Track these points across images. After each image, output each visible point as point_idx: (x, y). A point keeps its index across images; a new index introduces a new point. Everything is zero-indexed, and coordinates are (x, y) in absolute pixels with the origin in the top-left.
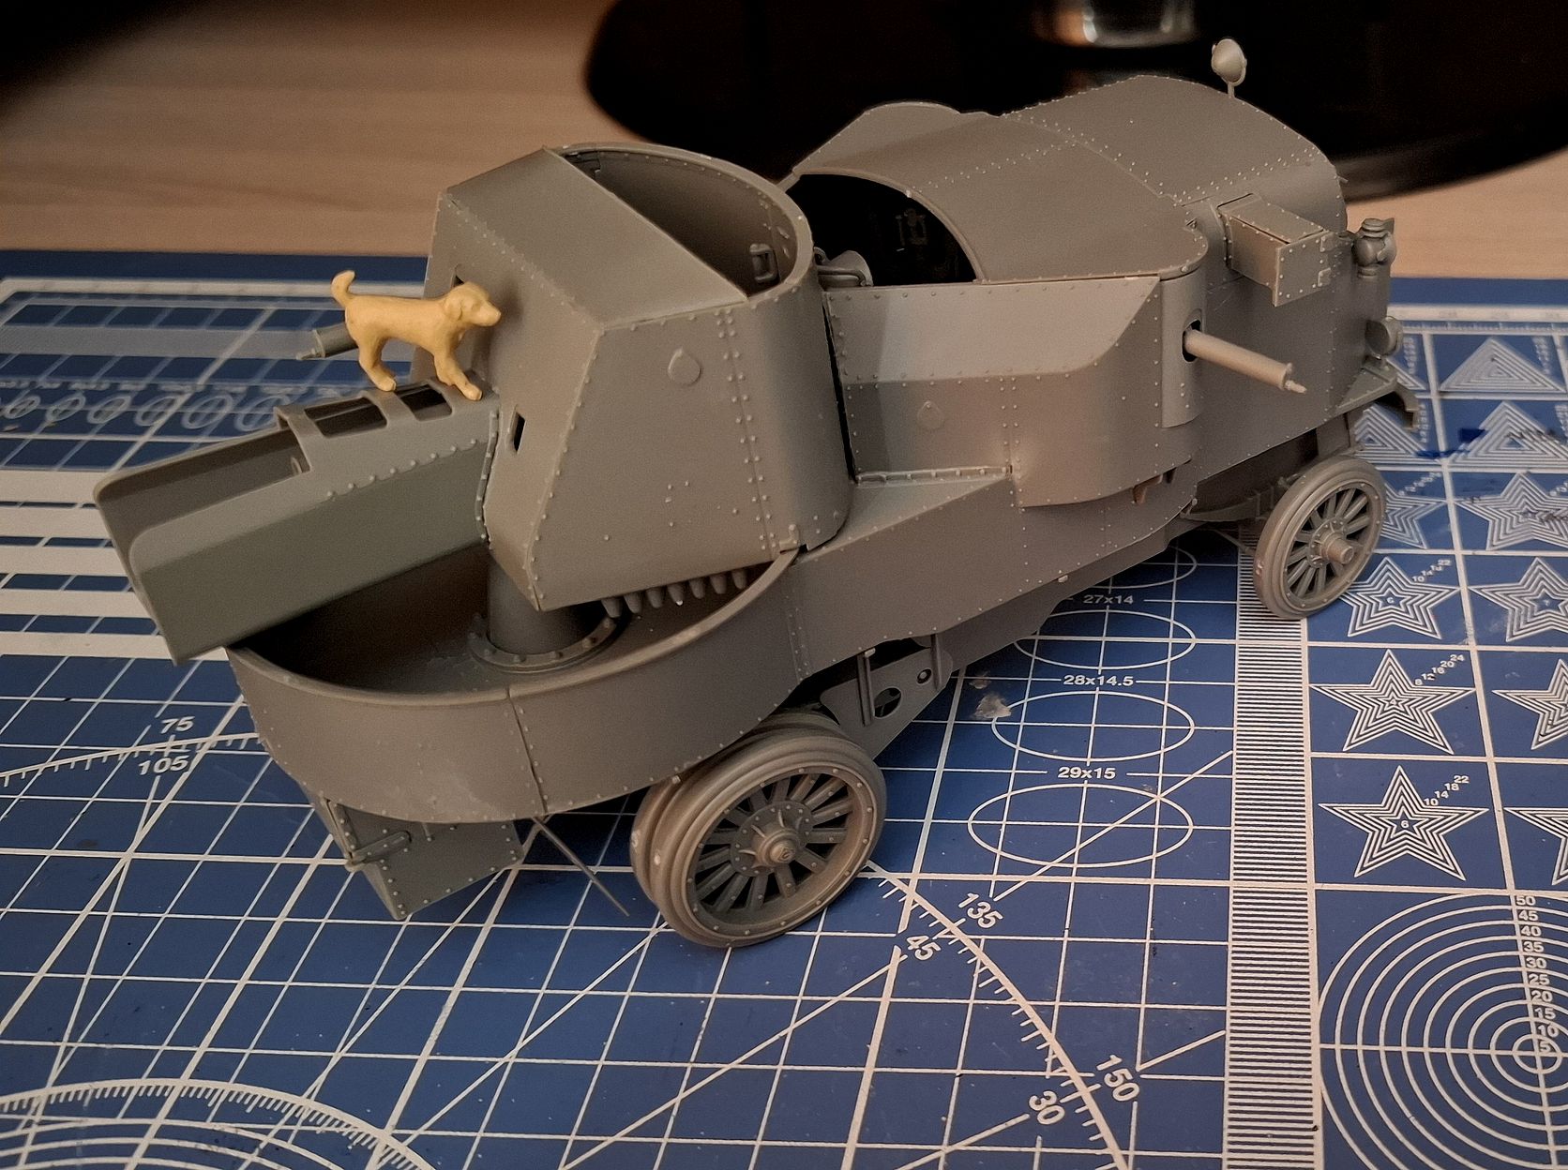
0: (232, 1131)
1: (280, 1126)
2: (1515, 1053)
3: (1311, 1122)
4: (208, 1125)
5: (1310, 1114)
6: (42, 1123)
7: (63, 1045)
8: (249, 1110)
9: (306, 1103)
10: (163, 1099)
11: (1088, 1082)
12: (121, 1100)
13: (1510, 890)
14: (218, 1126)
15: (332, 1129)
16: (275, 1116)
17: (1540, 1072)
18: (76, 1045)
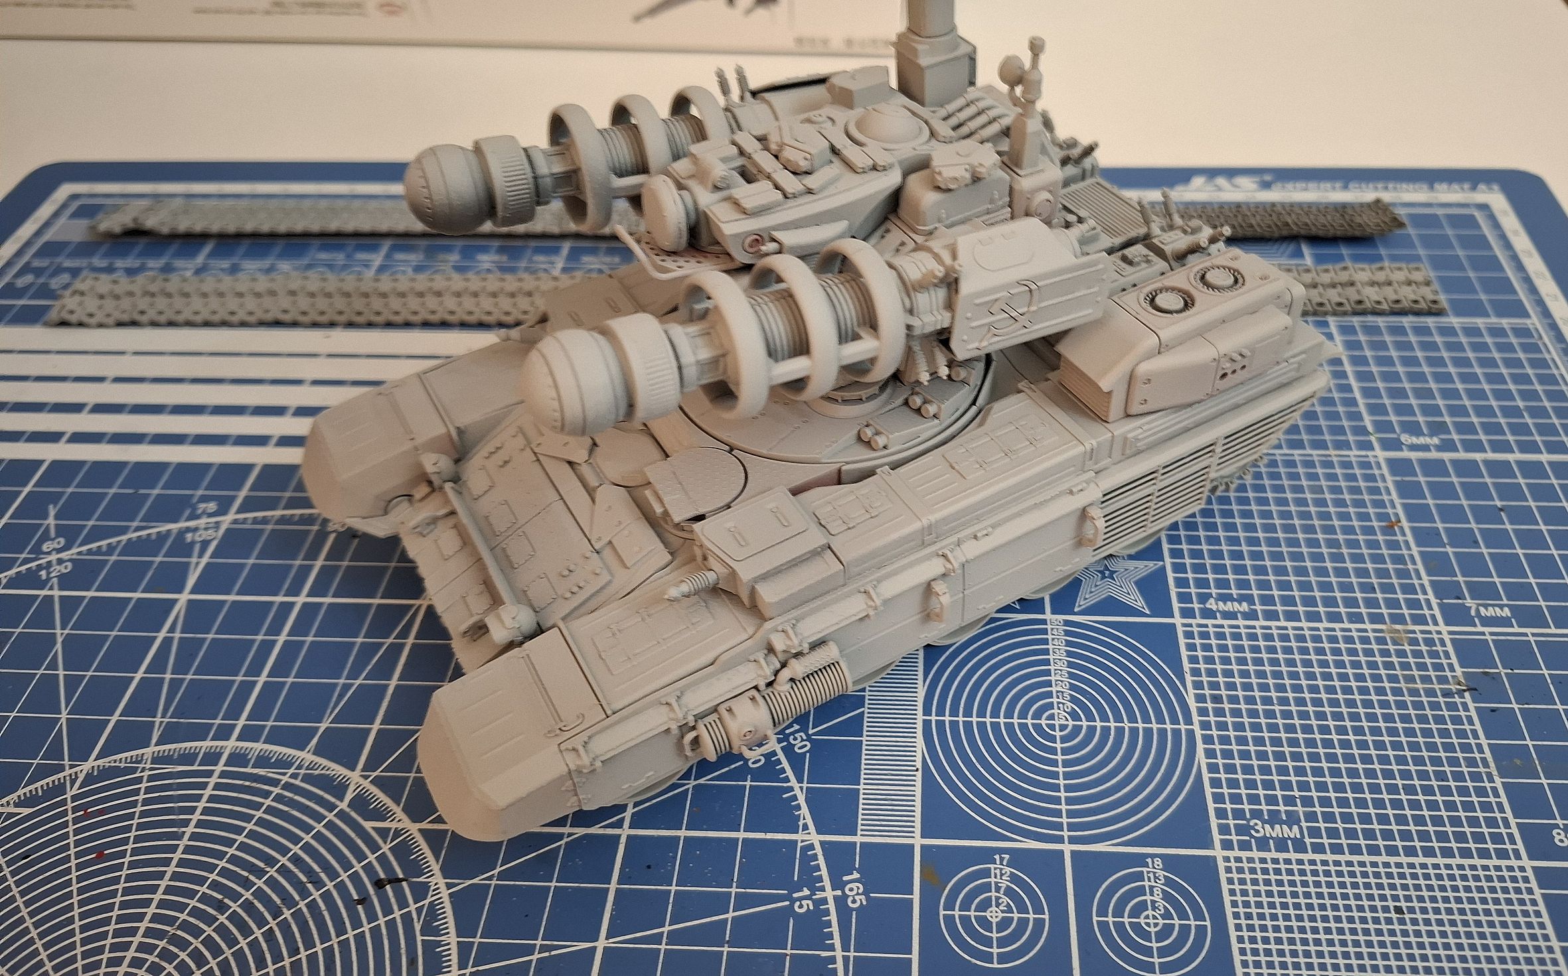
0: (264, 774)
1: (292, 771)
2: (1043, 722)
3: (914, 766)
4: (248, 770)
5: (914, 761)
6: (151, 769)
7: (158, 720)
8: (273, 760)
9: (307, 756)
10: (220, 755)
11: (779, 741)
12: (196, 755)
14: (255, 771)
15: (323, 772)
16: (288, 765)
17: (1058, 734)
18: (166, 720)
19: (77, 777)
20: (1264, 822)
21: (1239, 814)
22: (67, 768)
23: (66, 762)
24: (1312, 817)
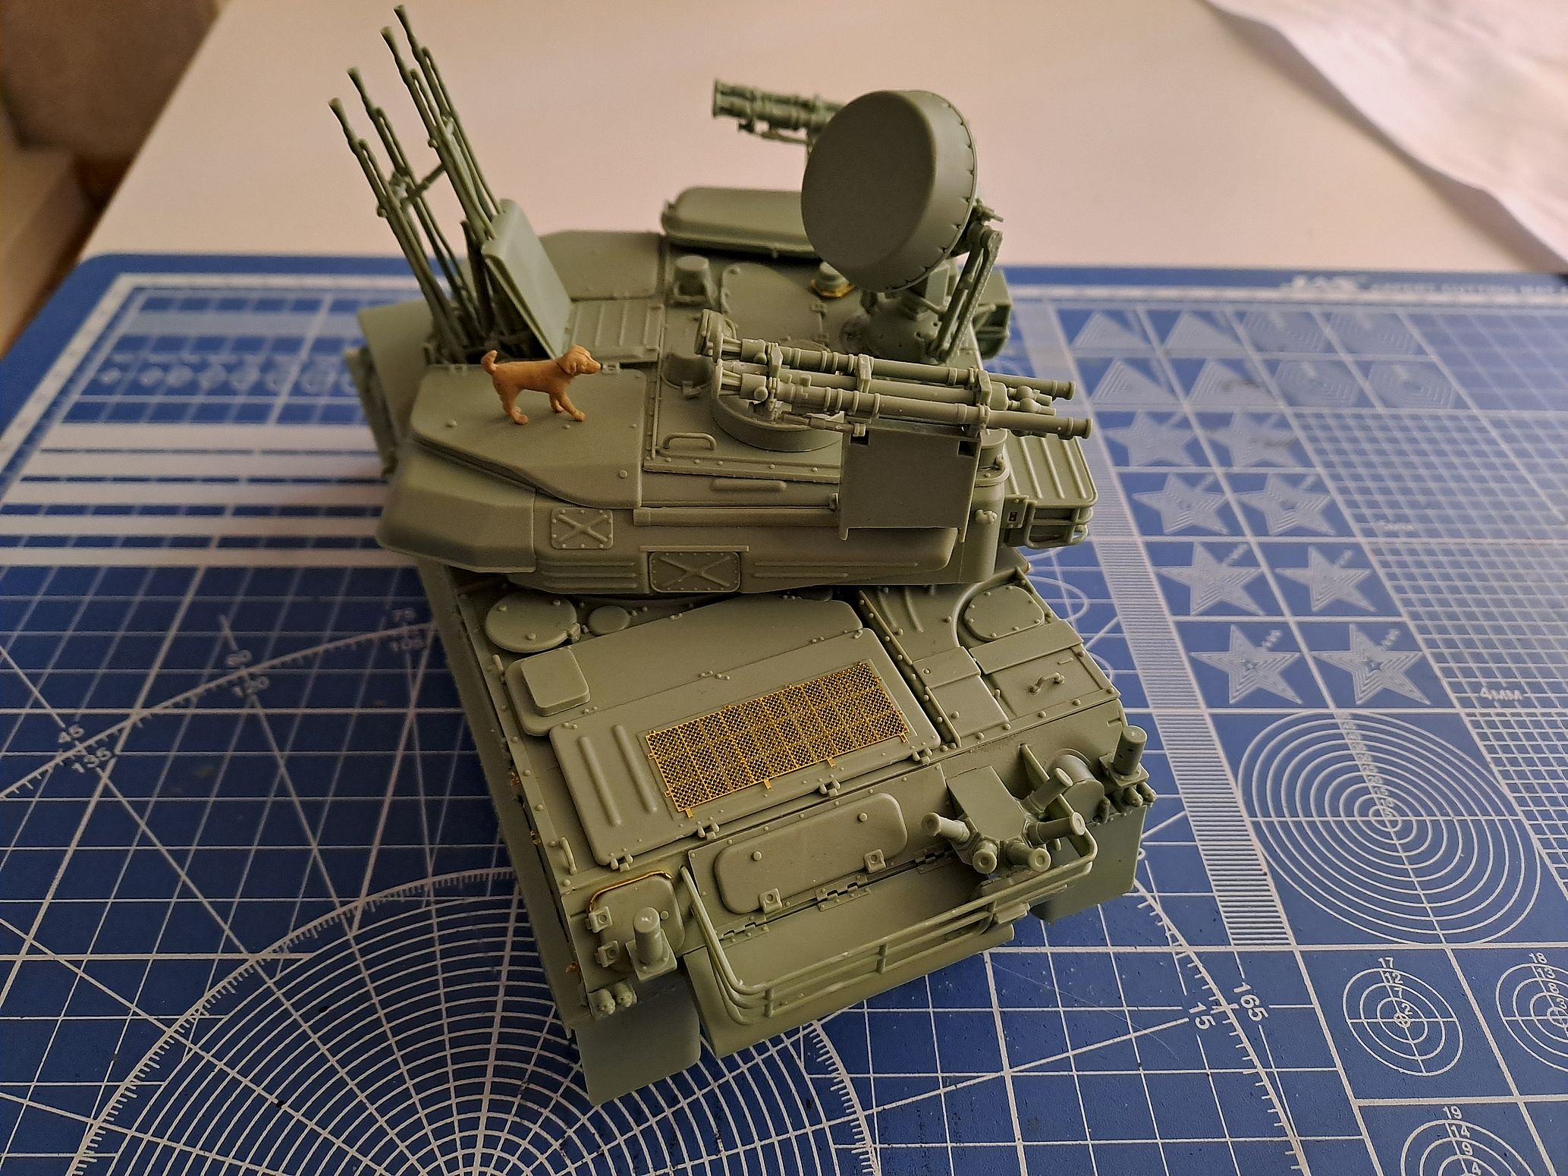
12: (485, 884)
13: (1332, 710)
19: (353, 917)
22: (338, 905)
23: (336, 900)
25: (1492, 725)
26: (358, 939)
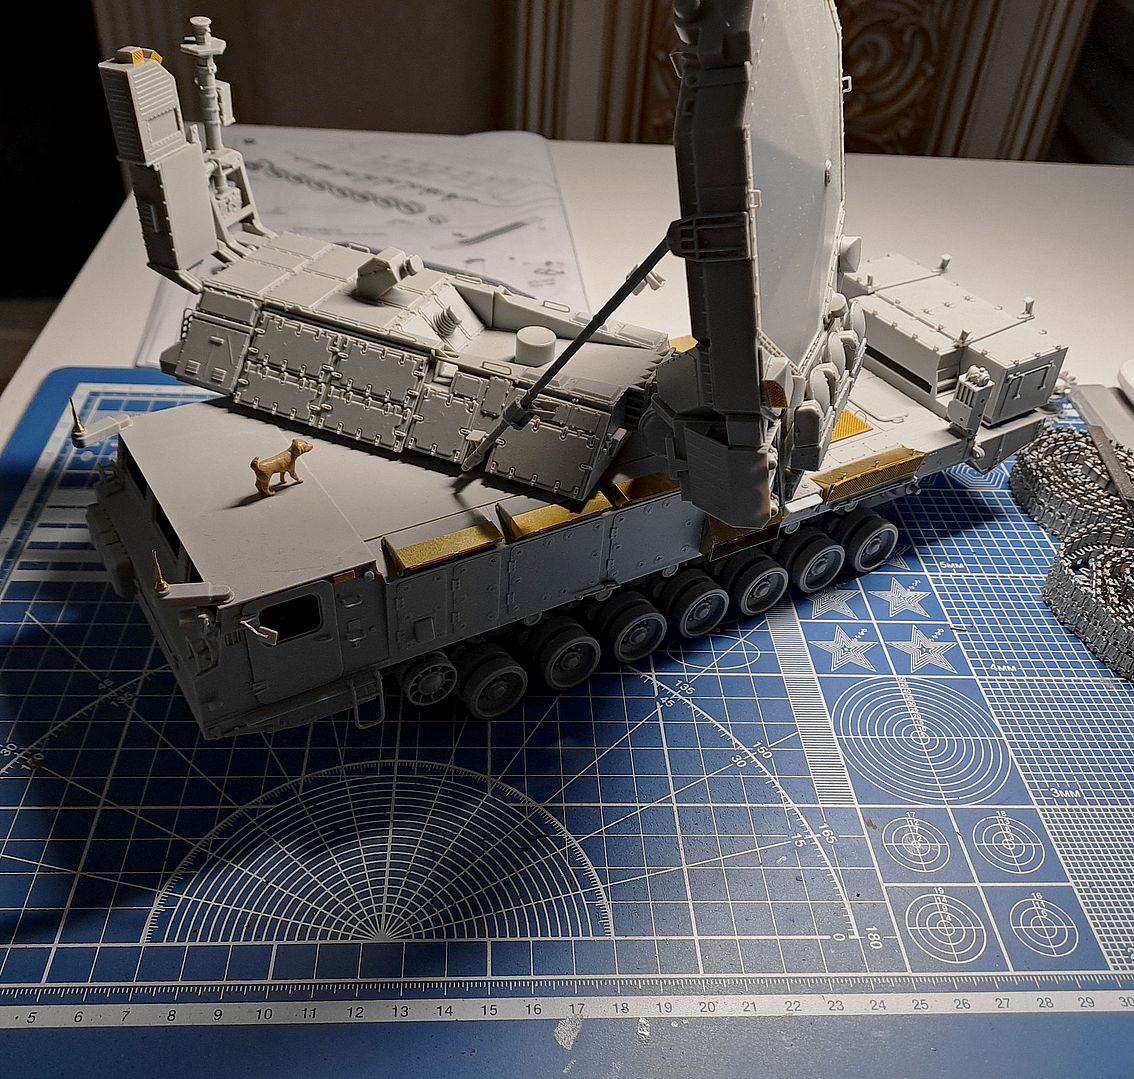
2: (912, 738)
11: (752, 752)
13: (895, 676)
17: (923, 744)
20: (1058, 790)
21: (1042, 785)
22: (289, 779)
23: (287, 776)
24: (1084, 786)
25: (994, 685)
26: (303, 798)
